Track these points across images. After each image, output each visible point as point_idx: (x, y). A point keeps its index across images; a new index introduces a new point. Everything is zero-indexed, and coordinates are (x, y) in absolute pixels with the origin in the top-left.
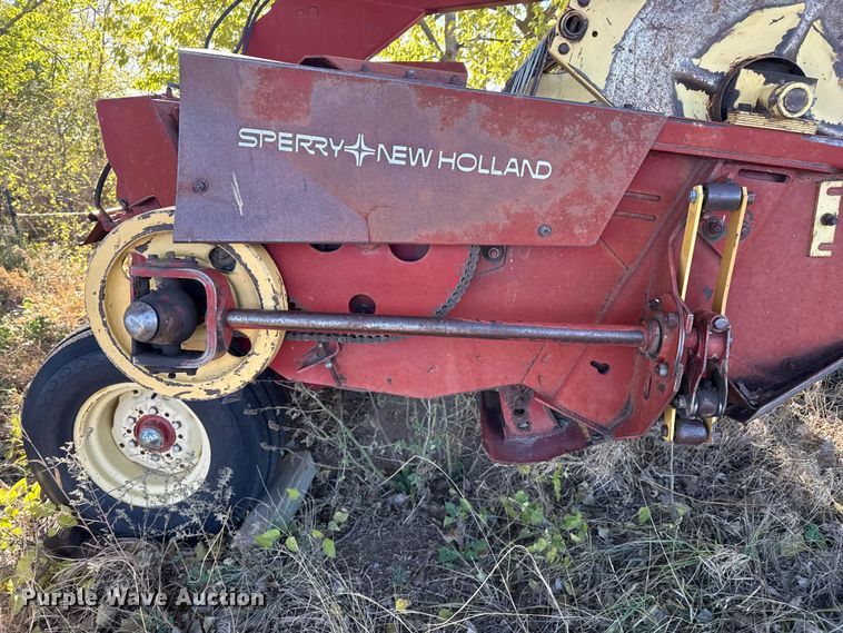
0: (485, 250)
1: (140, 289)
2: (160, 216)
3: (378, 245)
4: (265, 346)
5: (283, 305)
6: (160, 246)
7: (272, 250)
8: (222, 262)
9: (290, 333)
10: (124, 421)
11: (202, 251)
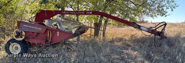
0: (38, 33)
1: (16, 33)
2: (19, 29)
3: (31, 32)
4: (23, 37)
5: (25, 35)
6: (18, 31)
7: (25, 32)
8: (22, 32)
9: (26, 37)
10: (14, 47)
11: (21, 31)
